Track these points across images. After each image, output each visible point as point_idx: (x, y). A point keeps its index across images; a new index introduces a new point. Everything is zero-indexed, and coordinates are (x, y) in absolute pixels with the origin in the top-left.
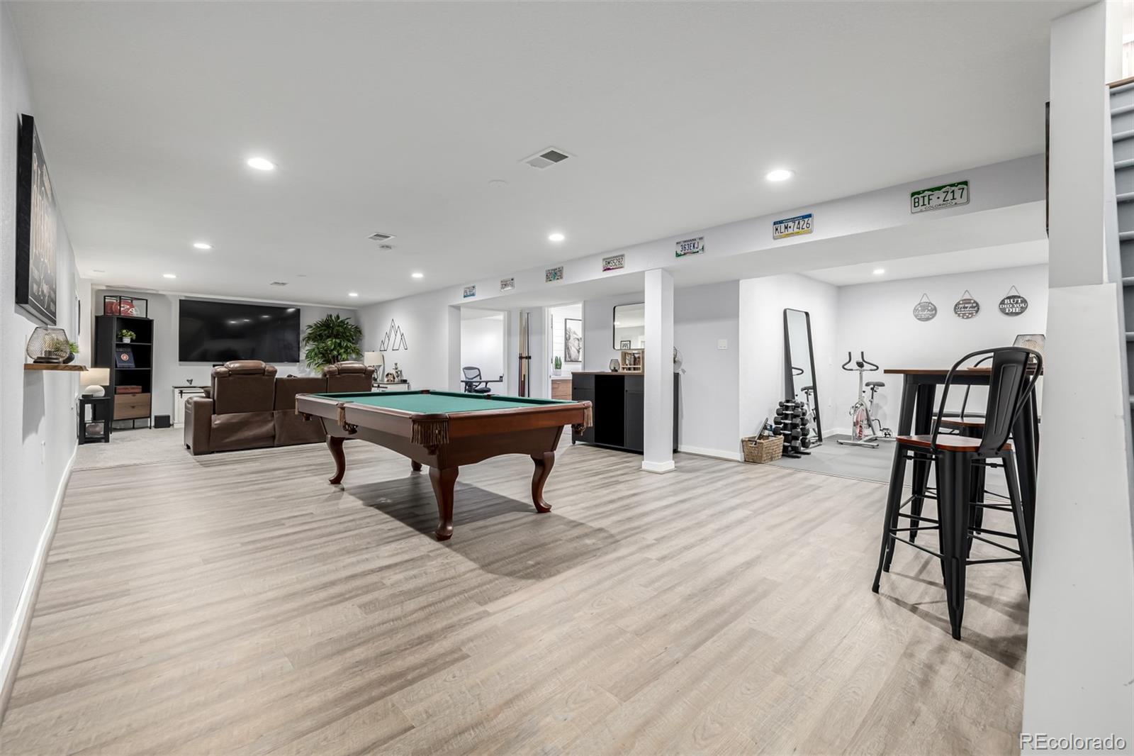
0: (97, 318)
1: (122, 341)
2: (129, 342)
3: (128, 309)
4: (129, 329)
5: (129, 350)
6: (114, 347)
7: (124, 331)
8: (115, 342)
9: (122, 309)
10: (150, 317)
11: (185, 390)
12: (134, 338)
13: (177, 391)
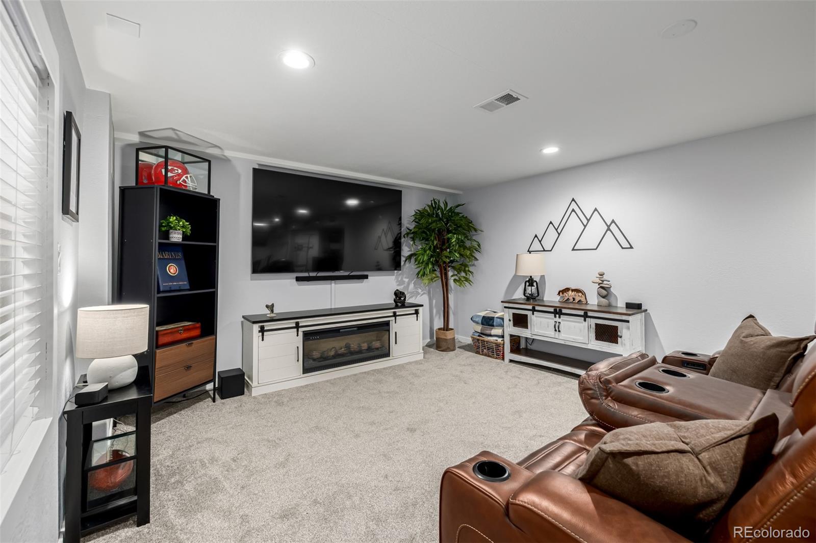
0: (123, 191)
1: (167, 238)
2: (180, 240)
3: (180, 176)
4: (181, 215)
5: (180, 255)
6: (155, 247)
7: (173, 219)
8: (156, 240)
9: (170, 174)
10: (215, 193)
11: (268, 326)
12: (189, 232)
13: (256, 328)
